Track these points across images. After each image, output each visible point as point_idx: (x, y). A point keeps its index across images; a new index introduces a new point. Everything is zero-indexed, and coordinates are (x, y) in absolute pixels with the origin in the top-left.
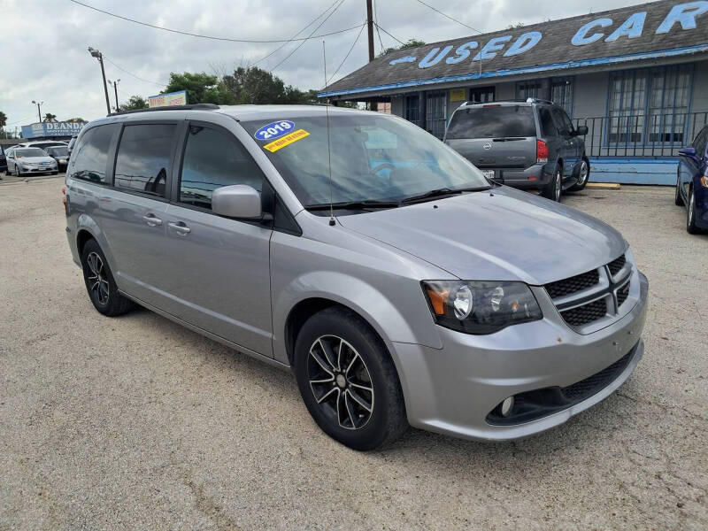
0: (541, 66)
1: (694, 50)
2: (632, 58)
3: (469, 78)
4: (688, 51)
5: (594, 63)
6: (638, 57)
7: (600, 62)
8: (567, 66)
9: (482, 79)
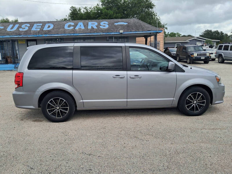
0: (59, 34)
1: (99, 34)
2: (85, 34)
3: (33, 36)
4: (98, 34)
5: (75, 35)
6: (86, 34)
7: (76, 35)
8: (67, 35)
9: (38, 37)
